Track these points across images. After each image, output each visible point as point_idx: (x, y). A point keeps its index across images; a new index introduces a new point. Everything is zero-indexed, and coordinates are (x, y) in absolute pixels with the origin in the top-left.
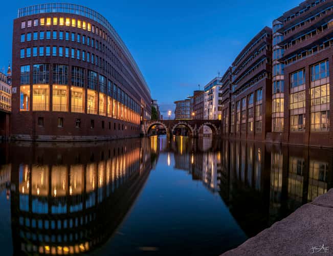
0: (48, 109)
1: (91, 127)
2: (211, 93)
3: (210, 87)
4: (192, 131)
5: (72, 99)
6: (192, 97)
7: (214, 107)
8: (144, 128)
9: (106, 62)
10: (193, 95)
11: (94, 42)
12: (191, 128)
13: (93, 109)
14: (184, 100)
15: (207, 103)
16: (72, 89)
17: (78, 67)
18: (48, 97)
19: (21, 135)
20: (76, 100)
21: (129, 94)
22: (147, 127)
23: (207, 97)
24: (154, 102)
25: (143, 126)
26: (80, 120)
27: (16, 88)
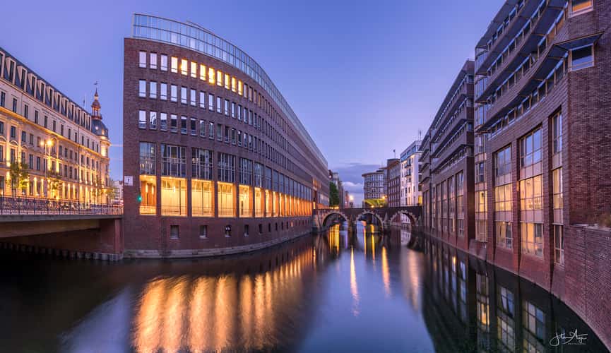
0: (184, 214)
1: (246, 235)
2: (409, 165)
3: (407, 156)
4: (382, 222)
5: (219, 195)
6: (386, 168)
7: (413, 185)
8: (318, 220)
9: (263, 142)
10: (385, 165)
11: (247, 114)
12: (381, 219)
13: (247, 211)
14: (375, 171)
15: (403, 179)
16: (219, 183)
17: (227, 155)
18: (184, 193)
19: (142, 251)
20: (224, 196)
21: (295, 178)
22: (322, 218)
23: (403, 171)
24: (335, 176)
25: (316, 216)
26: (229, 226)
27: (131, 178)
